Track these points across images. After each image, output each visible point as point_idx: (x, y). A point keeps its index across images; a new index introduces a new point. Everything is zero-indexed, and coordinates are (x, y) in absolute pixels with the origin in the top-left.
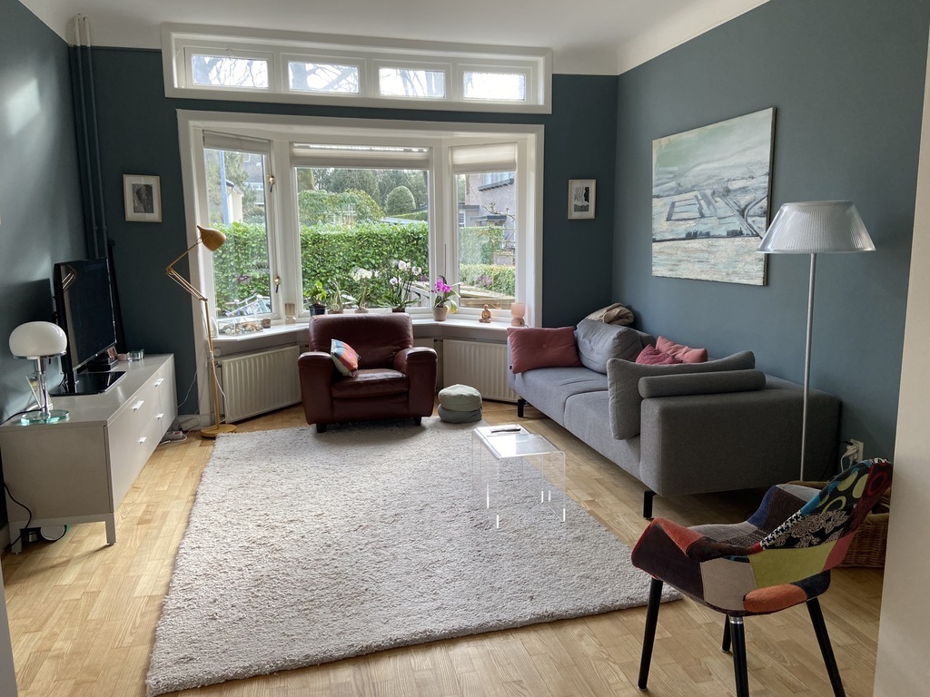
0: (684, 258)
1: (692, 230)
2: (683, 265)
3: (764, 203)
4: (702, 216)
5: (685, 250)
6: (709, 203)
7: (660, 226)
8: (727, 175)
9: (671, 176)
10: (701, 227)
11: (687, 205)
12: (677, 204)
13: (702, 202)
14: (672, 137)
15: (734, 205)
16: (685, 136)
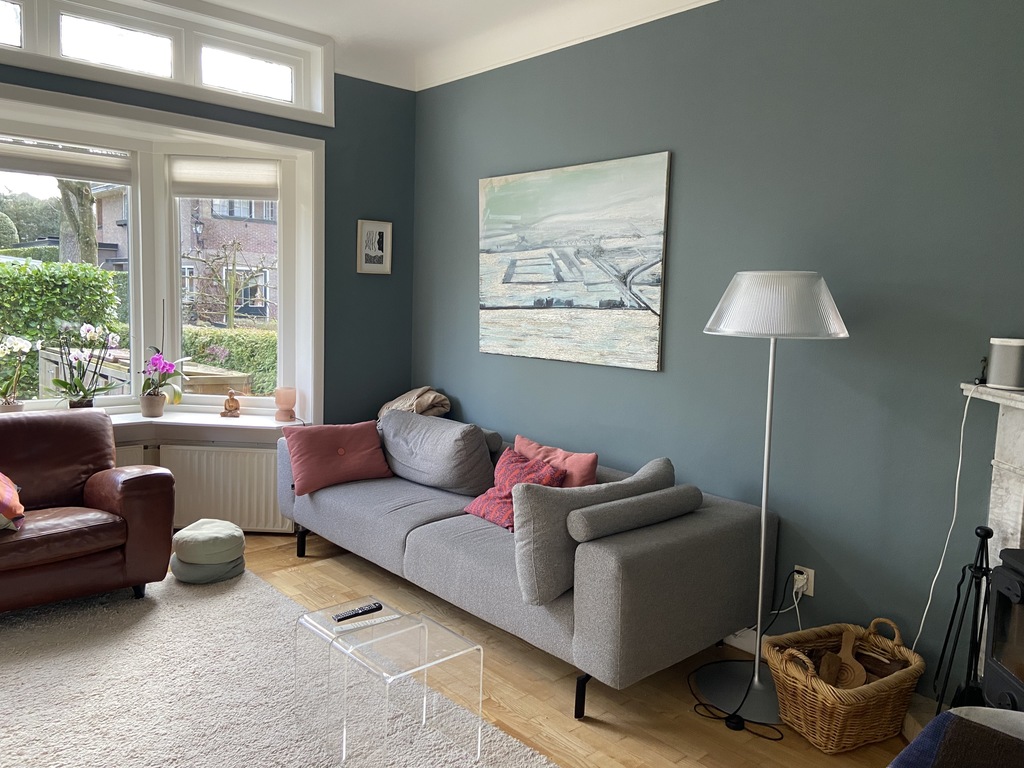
0: (532, 332)
1: (544, 297)
2: (529, 341)
3: (658, 269)
4: (560, 280)
5: (533, 321)
6: (570, 265)
7: (491, 288)
8: (599, 231)
9: (510, 226)
10: (559, 293)
11: (536, 265)
12: (519, 263)
13: (560, 263)
14: (510, 178)
15: (610, 268)
16: (531, 177)
